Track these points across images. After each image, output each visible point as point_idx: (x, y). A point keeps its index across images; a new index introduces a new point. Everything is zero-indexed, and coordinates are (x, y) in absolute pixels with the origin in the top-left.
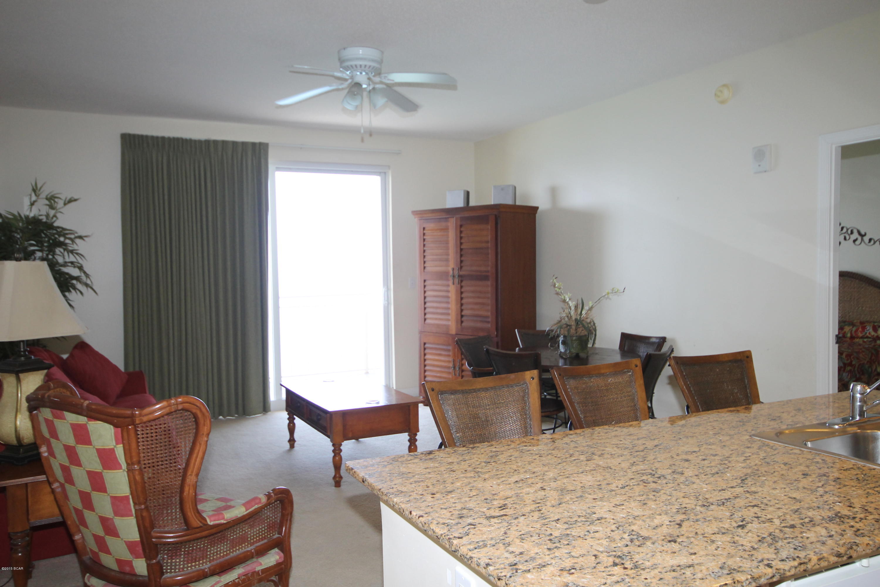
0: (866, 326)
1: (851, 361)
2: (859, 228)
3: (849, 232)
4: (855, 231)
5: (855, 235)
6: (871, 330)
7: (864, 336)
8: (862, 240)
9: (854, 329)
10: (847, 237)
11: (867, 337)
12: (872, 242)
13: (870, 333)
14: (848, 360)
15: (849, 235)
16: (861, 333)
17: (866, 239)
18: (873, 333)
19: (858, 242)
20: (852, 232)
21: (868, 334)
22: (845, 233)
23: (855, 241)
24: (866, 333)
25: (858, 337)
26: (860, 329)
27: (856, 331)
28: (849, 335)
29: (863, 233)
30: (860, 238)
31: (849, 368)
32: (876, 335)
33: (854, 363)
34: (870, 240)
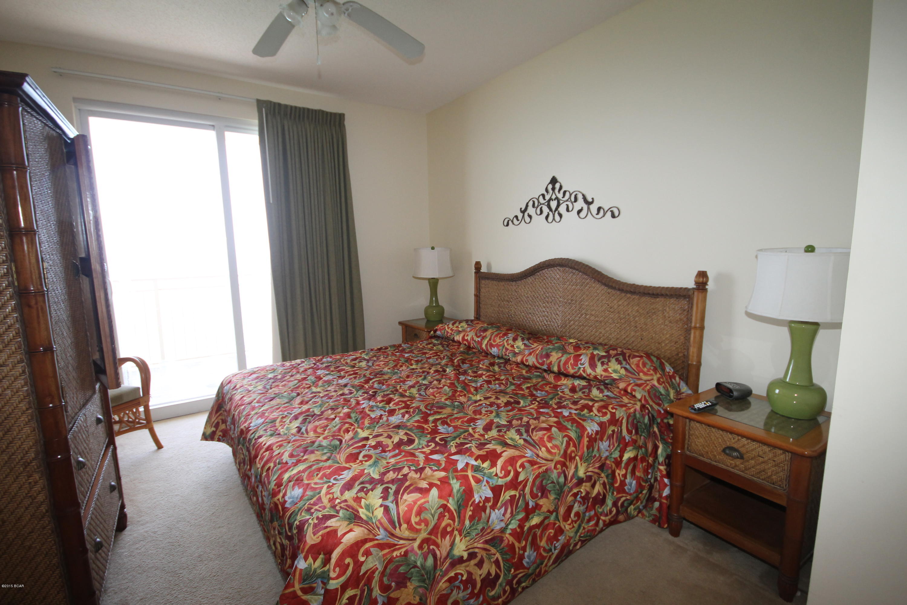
0: (580, 355)
1: (517, 474)
2: (584, 193)
3: (573, 199)
4: (580, 197)
5: (580, 203)
6: (587, 365)
7: (576, 373)
8: (589, 208)
9: (563, 359)
10: (570, 209)
11: (581, 377)
12: (602, 212)
13: (584, 371)
14: (507, 473)
15: (572, 203)
16: (573, 369)
17: (594, 208)
18: (589, 371)
19: (583, 214)
20: (576, 200)
21: (581, 371)
22: (567, 201)
23: (579, 212)
24: (580, 368)
25: (566, 376)
26: (572, 361)
27: (566, 363)
28: (555, 369)
29: (590, 200)
30: (585, 207)
31: (506, 496)
32: (593, 373)
33: (521, 478)
34: (599, 209)
